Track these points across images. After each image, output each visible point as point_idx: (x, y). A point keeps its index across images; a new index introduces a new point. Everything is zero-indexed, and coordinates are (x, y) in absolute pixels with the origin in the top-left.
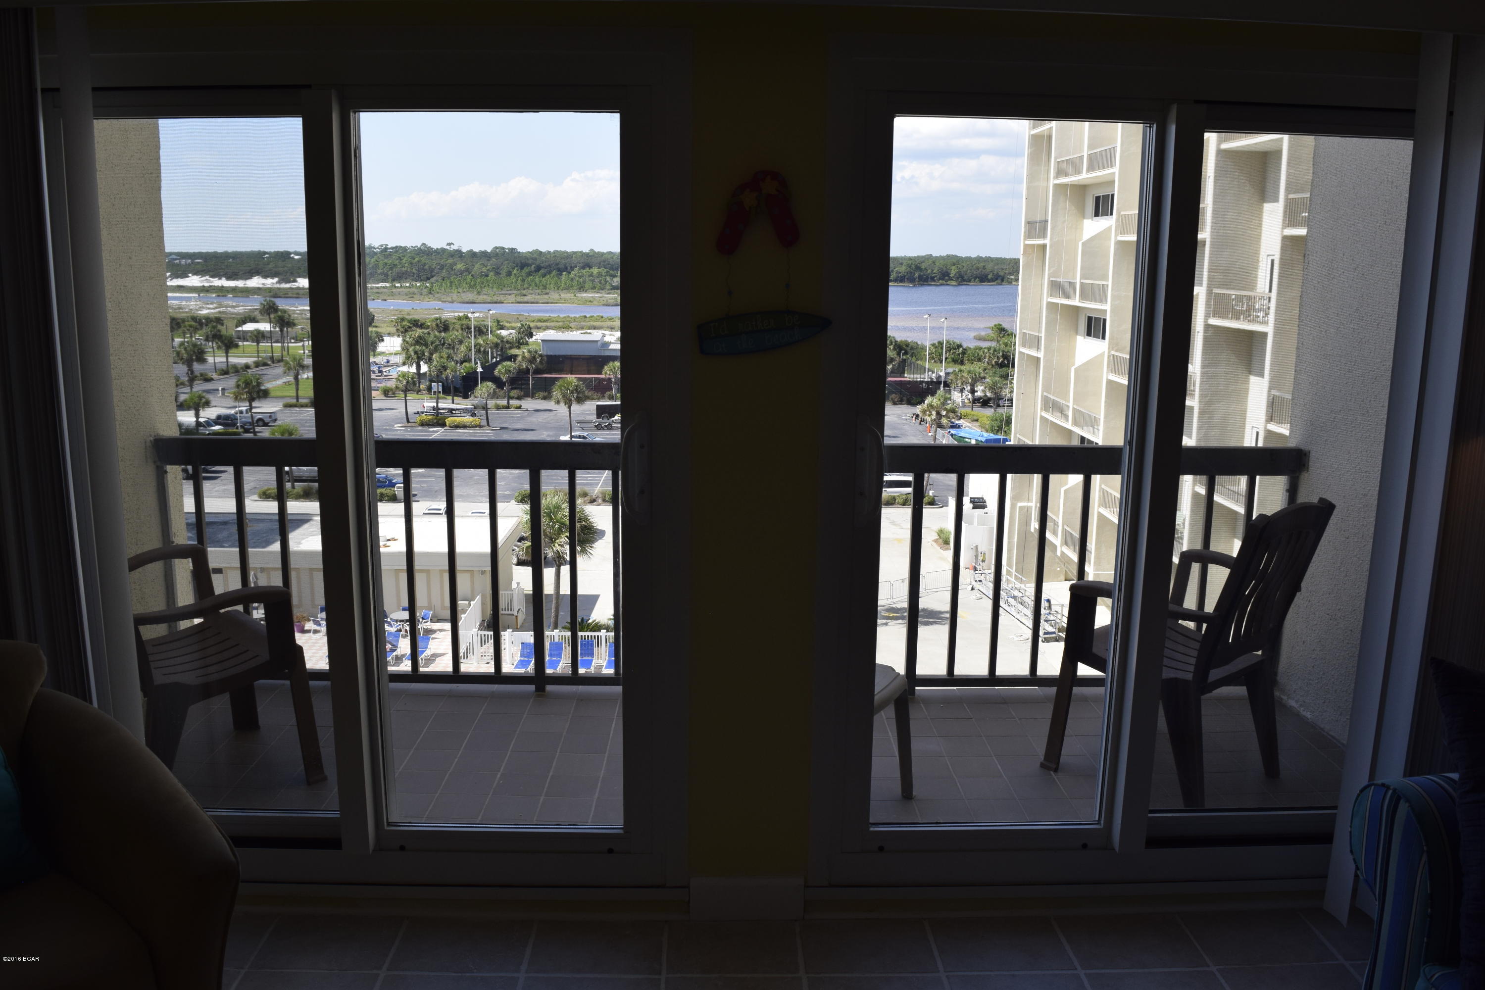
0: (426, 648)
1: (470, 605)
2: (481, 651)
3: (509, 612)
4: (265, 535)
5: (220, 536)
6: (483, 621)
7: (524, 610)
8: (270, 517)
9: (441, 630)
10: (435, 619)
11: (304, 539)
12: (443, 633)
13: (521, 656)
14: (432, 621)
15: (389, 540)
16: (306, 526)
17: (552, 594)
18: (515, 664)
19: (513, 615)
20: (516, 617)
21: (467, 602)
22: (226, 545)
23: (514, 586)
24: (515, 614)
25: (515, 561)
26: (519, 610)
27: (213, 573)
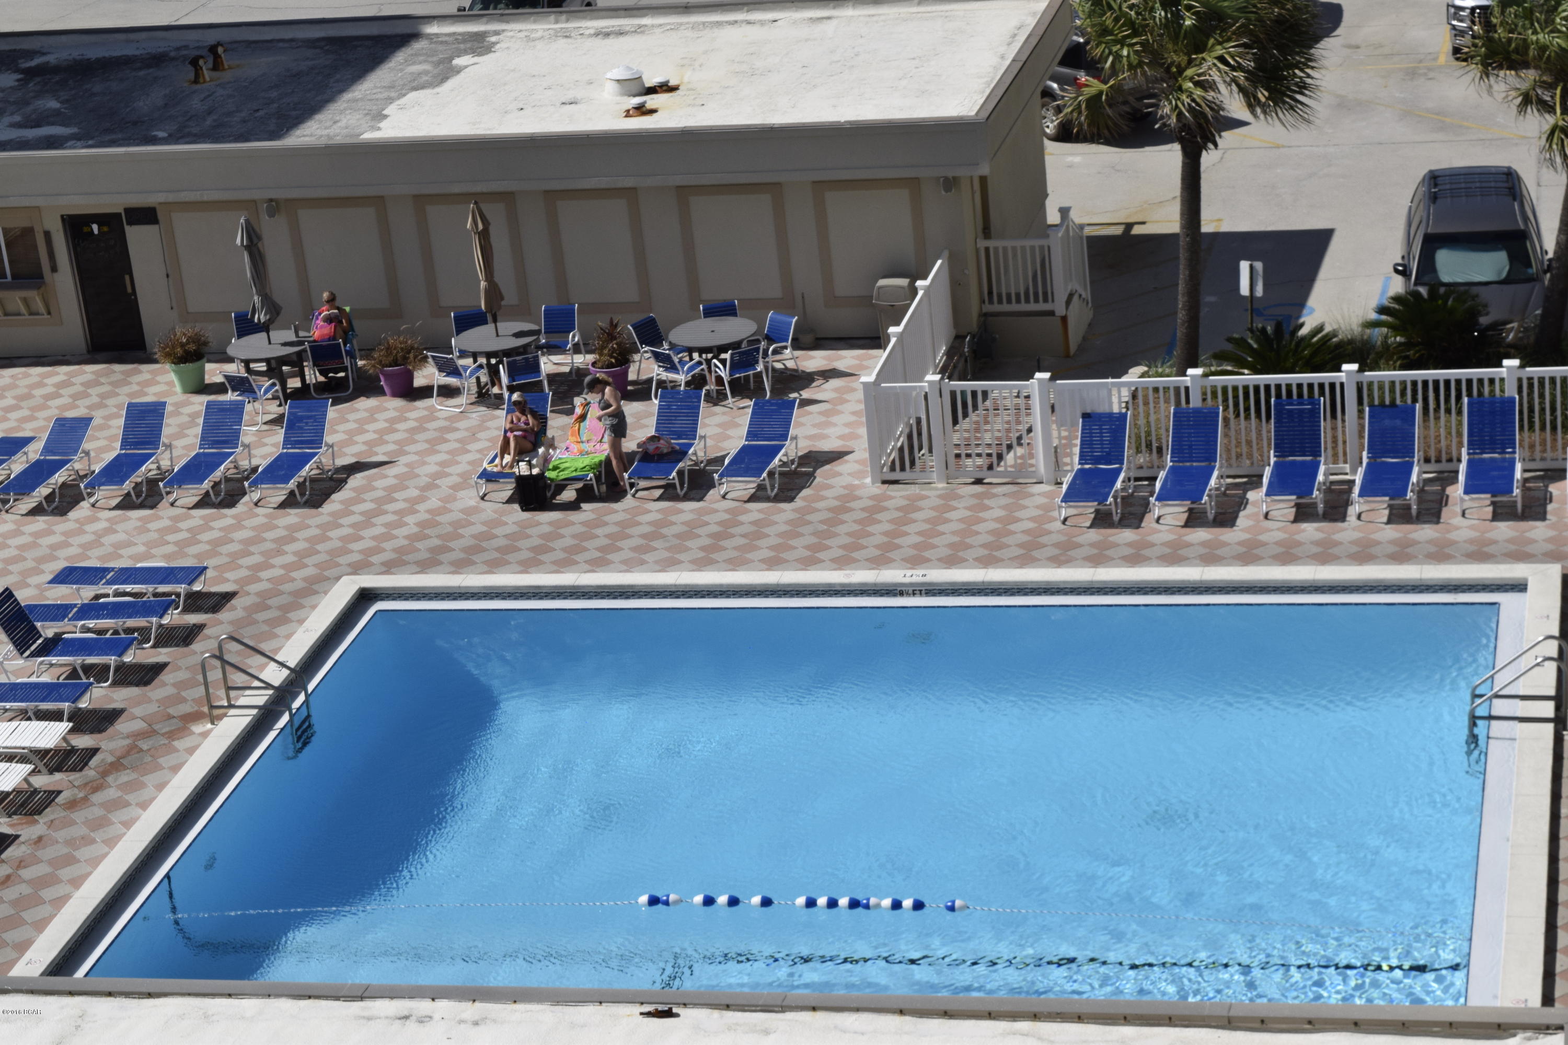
0: (784, 437)
1: (914, 292)
2: (956, 438)
3: (1042, 306)
4: (274, 94)
5: (145, 104)
6: (959, 338)
7: (1087, 294)
8: (287, 34)
9: (829, 374)
10: (807, 339)
11: (390, 100)
12: (834, 383)
13: (1083, 458)
14: (797, 345)
15: (652, 91)
16: (400, 57)
17: (1174, 236)
18: (1067, 480)
19: (1051, 313)
20: (1064, 319)
21: (903, 282)
22: (161, 134)
23: (1053, 217)
24: (1060, 310)
25: (1050, 127)
26: (1071, 296)
27: (130, 223)
